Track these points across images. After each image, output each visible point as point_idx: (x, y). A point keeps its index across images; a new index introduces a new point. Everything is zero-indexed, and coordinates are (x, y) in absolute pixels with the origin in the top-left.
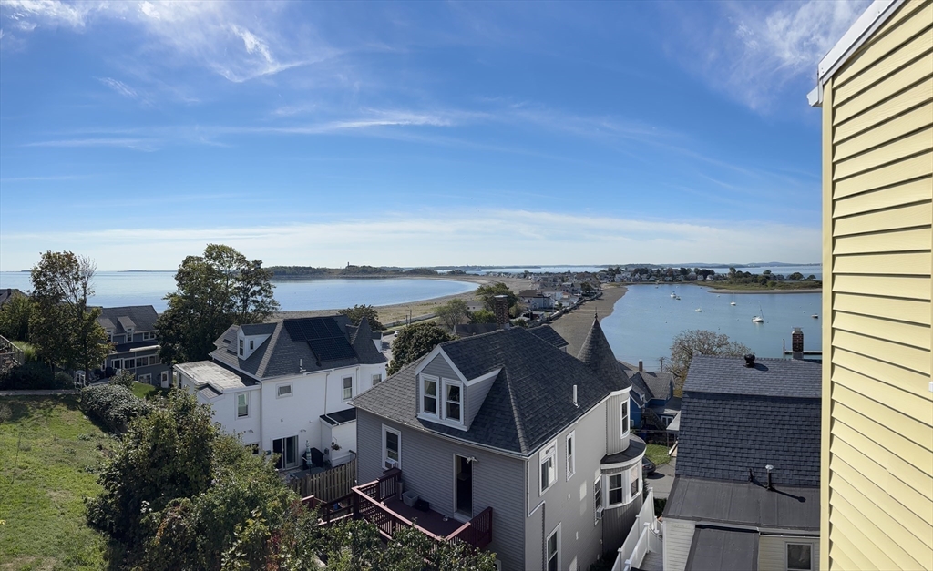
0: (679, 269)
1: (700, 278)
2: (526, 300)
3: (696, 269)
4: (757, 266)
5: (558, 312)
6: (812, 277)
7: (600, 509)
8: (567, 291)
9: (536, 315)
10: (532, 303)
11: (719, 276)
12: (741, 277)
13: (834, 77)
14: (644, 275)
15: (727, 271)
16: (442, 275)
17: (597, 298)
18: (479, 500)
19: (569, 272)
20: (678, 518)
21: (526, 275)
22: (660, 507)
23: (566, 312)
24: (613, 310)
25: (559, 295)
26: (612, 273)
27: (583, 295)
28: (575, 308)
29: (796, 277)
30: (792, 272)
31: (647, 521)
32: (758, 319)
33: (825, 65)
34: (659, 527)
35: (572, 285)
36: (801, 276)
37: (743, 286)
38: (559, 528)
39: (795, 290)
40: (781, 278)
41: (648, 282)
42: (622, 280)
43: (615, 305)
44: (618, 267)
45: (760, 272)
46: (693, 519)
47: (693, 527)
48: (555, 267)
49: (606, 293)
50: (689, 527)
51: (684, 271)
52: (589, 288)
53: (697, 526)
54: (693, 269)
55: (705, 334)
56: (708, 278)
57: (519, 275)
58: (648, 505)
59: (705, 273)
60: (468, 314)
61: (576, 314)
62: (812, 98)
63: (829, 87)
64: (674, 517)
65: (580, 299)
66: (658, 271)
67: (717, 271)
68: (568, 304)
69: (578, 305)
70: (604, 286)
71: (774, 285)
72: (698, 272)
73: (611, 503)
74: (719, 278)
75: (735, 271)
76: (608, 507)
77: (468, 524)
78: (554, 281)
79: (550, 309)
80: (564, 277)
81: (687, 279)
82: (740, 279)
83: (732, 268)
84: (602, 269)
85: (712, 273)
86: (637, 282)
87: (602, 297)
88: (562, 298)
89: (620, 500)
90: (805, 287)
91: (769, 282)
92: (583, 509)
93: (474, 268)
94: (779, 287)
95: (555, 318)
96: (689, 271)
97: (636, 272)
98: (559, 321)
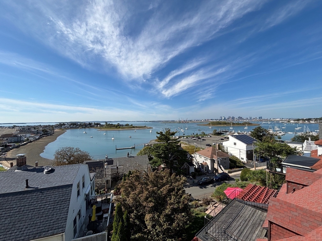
0: (88, 123)
1: (96, 126)
2: (6, 139)
3: (94, 123)
4: (116, 122)
5: (25, 142)
6: (132, 125)
8: (34, 133)
9: (10, 145)
10: (9, 139)
11: (102, 125)
12: (109, 125)
14: (75, 126)
15: (104, 123)
17: (50, 135)
19: (40, 125)
21: (14, 127)
23: (31, 142)
24: (56, 139)
25: (28, 135)
26: (61, 126)
27: (43, 134)
28: (37, 140)
29: (127, 125)
35: (37, 131)
36: (129, 125)
37: (110, 128)
39: (126, 129)
40: (123, 125)
41: (76, 128)
42: (65, 128)
43: (58, 137)
44: (64, 123)
45: (116, 124)
48: (34, 123)
49: (56, 133)
51: (90, 124)
52: (46, 131)
54: (93, 123)
56: (98, 126)
57: (9, 127)
59: (97, 124)
61: (36, 142)
65: (40, 136)
66: (80, 124)
67: (101, 123)
68: (33, 139)
69: (39, 139)
70: (56, 130)
71: (119, 128)
72: (95, 124)
74: (102, 126)
75: (107, 123)
79: (21, 141)
80: (35, 127)
81: (91, 127)
82: (110, 126)
83: (106, 122)
84: (56, 124)
85: (100, 124)
86: (71, 128)
87: (53, 135)
88: (29, 136)
90: (129, 128)
91: (118, 127)
94: (121, 128)
95: (22, 145)
96: (92, 124)
97: (71, 124)
98: (25, 146)
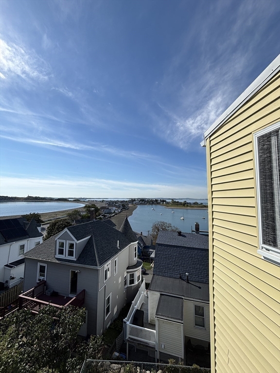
1: (162, 203)
2: (103, 210)
4: (182, 199)
5: (114, 214)
6: (202, 204)
7: (126, 287)
8: (117, 207)
9: (106, 216)
10: (105, 211)
13: (210, 137)
14: (143, 202)
15: (171, 201)
16: (71, 201)
17: (127, 209)
18: (80, 287)
19: (118, 201)
20: (154, 291)
21: (103, 201)
22: (147, 286)
23: (116, 214)
25: (114, 208)
26: (133, 201)
27: (122, 208)
28: (119, 213)
29: (196, 203)
30: (194, 202)
31: (143, 292)
32: (182, 218)
33: (206, 133)
34: (147, 294)
35: (119, 205)
36: (198, 203)
38: (110, 295)
39: (195, 208)
40: (190, 204)
41: (144, 204)
42: (136, 203)
43: (133, 212)
44: (135, 199)
45: (182, 201)
46: (159, 291)
47: (159, 295)
48: (113, 198)
49: (131, 208)
50: (158, 294)
51: (156, 201)
52: (125, 206)
53: (161, 294)
55: (163, 223)
56: (164, 203)
57: (100, 201)
58: (143, 285)
59: (163, 201)
60: (80, 215)
61: (120, 215)
62: (202, 144)
63: (208, 140)
64: (152, 290)
65: (121, 210)
66: (148, 200)
67: (167, 200)
68: (117, 212)
69: (121, 212)
70: (130, 205)
71: (188, 206)
72: (161, 201)
73: (130, 284)
74: (168, 203)
76: (129, 286)
77: (75, 298)
78: (113, 203)
79: (111, 213)
80: (116, 202)
81: (157, 203)
82: (175, 204)
83: (172, 200)
85: (166, 201)
86: (141, 204)
87: (129, 209)
88: (115, 210)
89: (133, 283)
90: (199, 207)
91: (186, 205)
92: (120, 287)
93: (83, 199)
94: (190, 207)
95: (112, 216)
96: (158, 200)
97: (140, 201)
98: (114, 217)
